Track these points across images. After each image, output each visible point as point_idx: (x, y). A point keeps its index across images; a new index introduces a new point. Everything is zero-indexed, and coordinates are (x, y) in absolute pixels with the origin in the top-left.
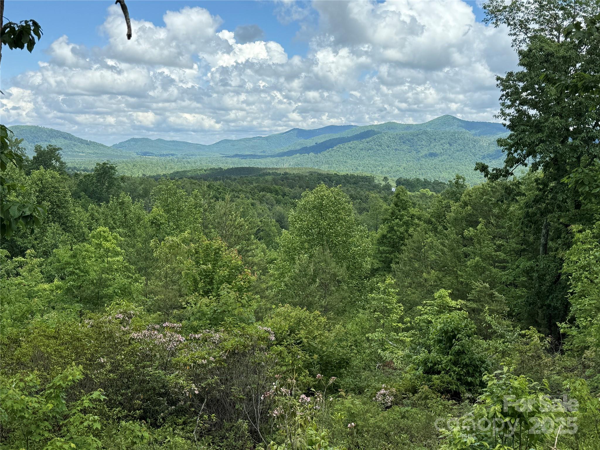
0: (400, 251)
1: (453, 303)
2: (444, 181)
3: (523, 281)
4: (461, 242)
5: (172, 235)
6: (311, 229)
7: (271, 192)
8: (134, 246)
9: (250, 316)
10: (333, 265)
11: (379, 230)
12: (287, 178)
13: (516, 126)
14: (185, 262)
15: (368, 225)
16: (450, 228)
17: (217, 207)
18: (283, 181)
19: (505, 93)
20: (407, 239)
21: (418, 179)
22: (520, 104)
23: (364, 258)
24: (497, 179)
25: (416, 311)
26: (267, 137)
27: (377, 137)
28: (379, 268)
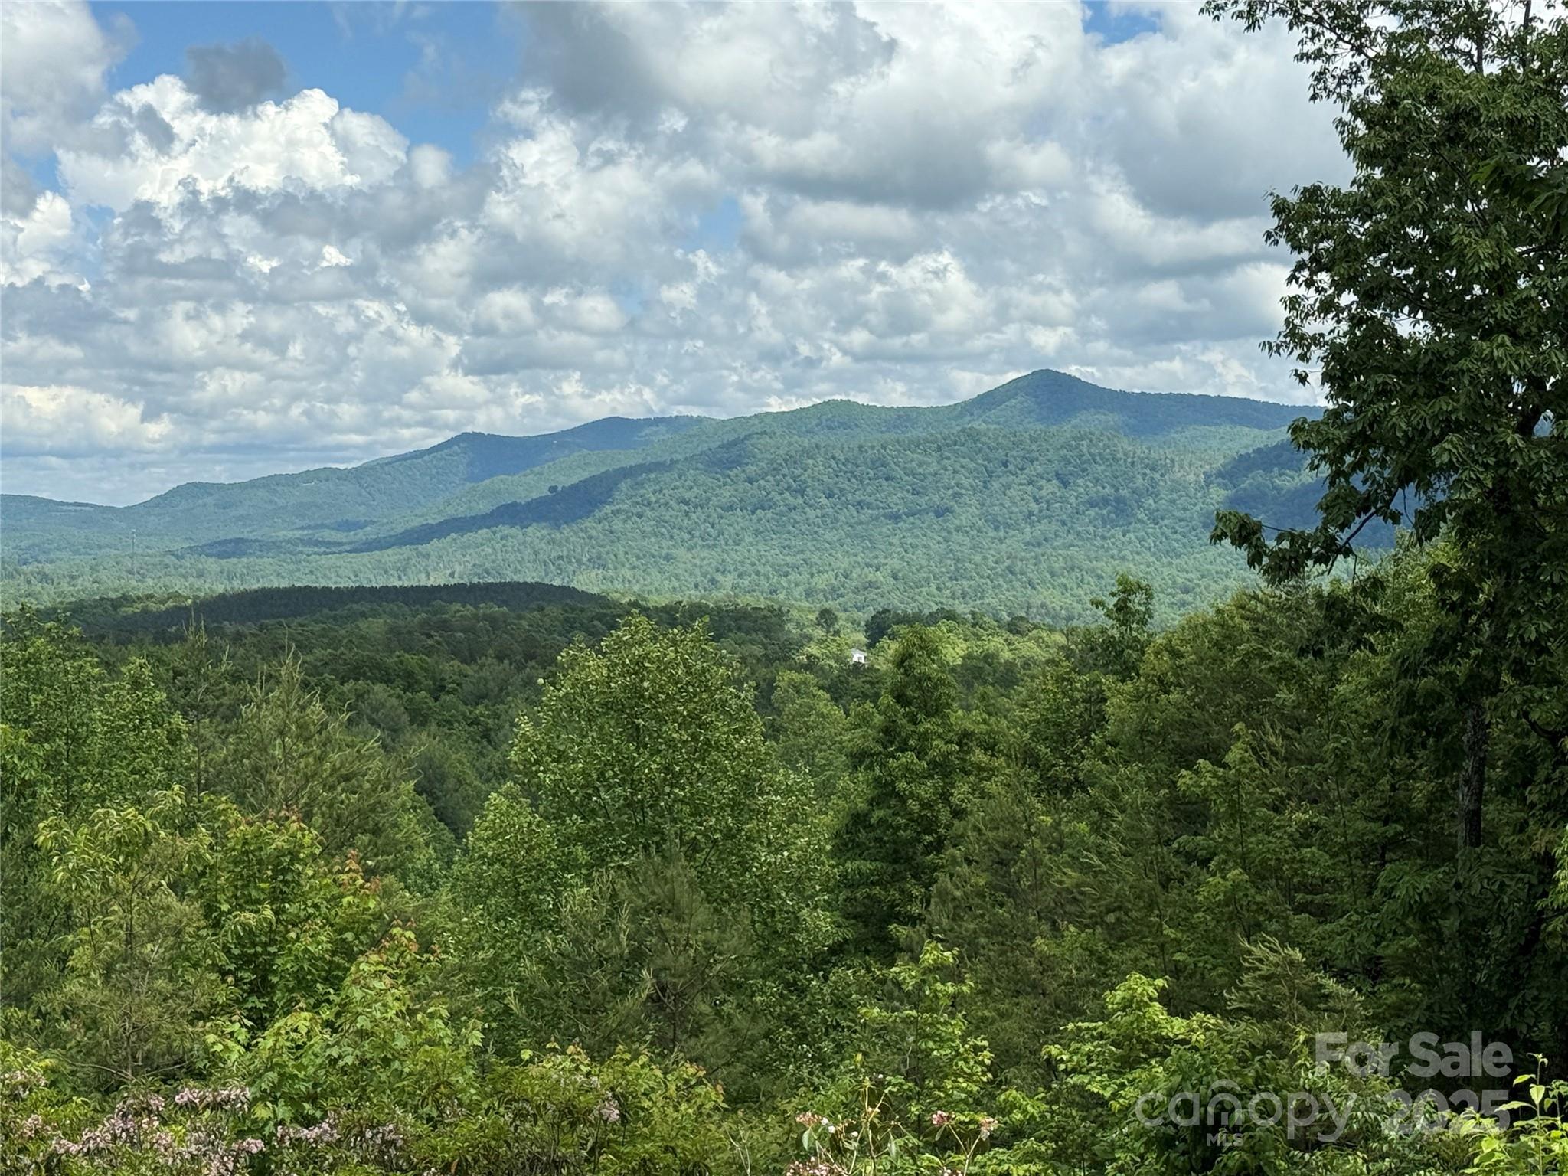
0: (920, 873)
1: (1176, 1027)
3: (1407, 950)
7: (388, 681)
12: (445, 627)
26: (356, 469)
27: (786, 461)
28: (846, 941)
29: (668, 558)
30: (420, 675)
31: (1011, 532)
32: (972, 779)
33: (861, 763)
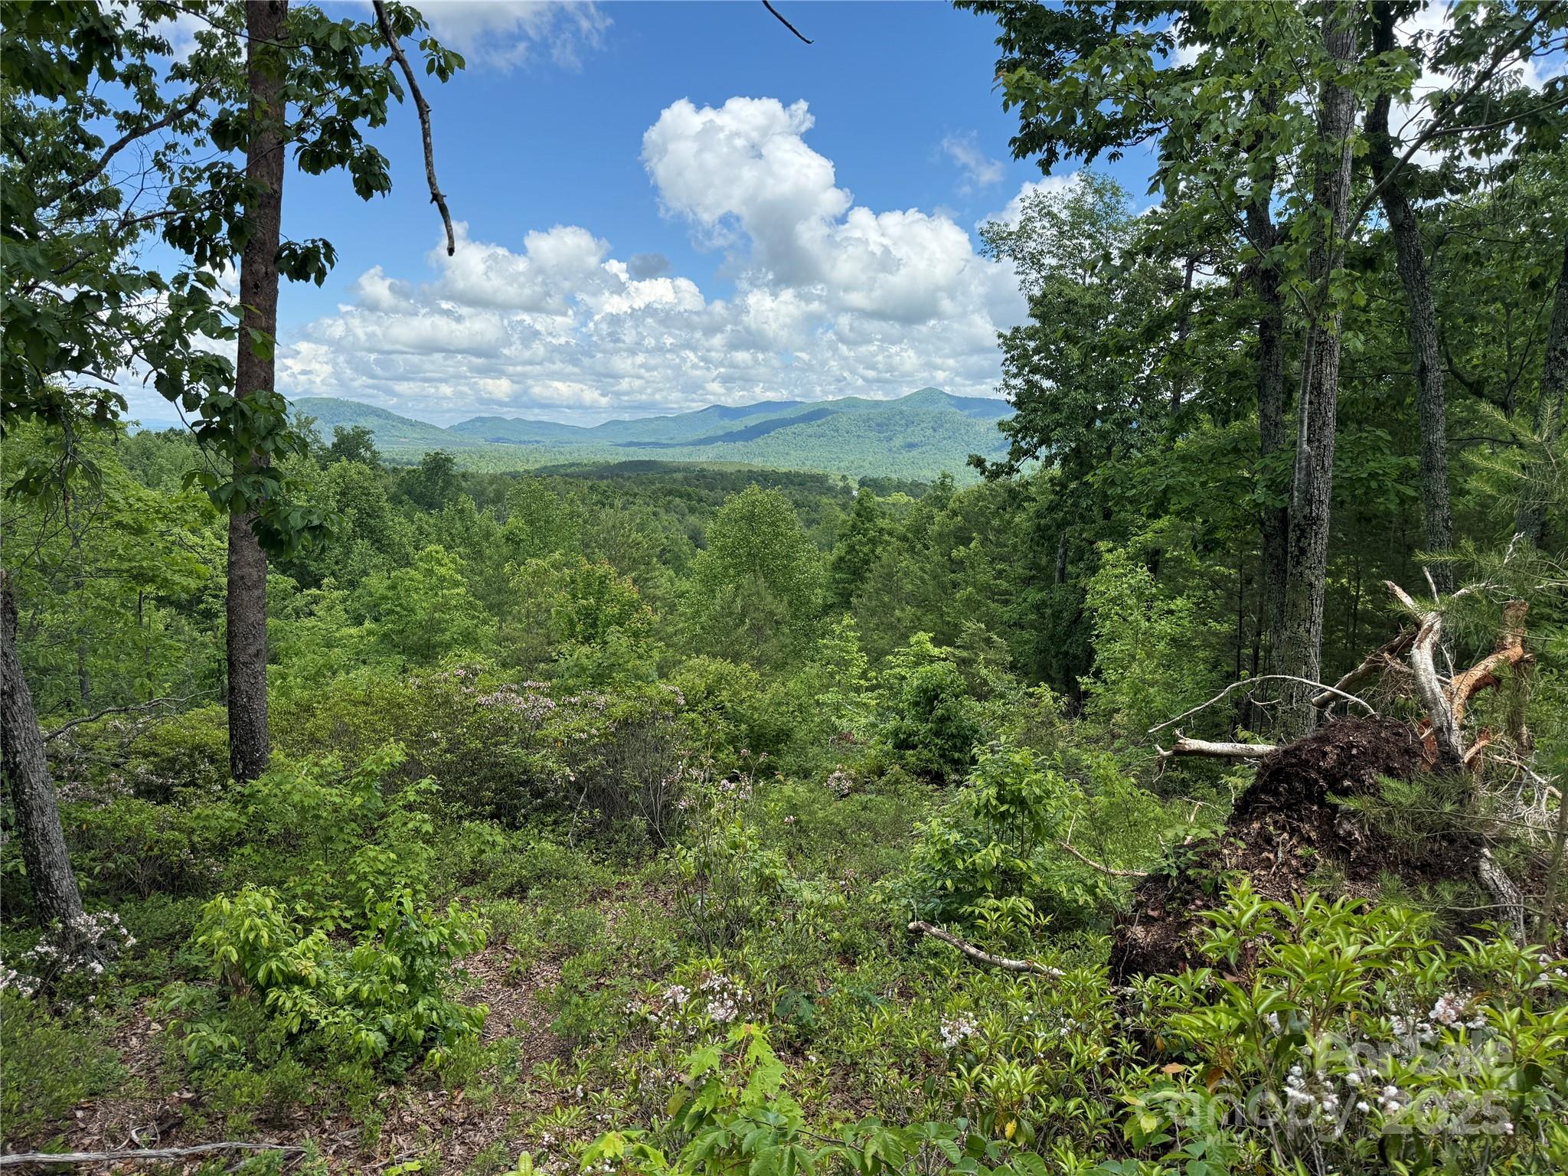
0: (863, 580)
1: (936, 652)
2: (925, 482)
4: (948, 566)
5: (537, 557)
6: (738, 549)
7: (681, 497)
8: (481, 573)
9: (650, 671)
10: (770, 599)
11: (835, 551)
12: (704, 477)
13: (1024, 403)
14: (556, 595)
15: (819, 543)
16: (933, 546)
17: (603, 517)
18: (698, 480)
19: (1009, 356)
20: (873, 563)
21: (889, 479)
22: (1031, 372)
23: (813, 590)
24: (998, 477)
25: (885, 662)
26: (675, 417)
27: (832, 419)
28: (834, 603)
29: (787, 454)
30: (693, 495)
32: (883, 545)
33: (843, 538)
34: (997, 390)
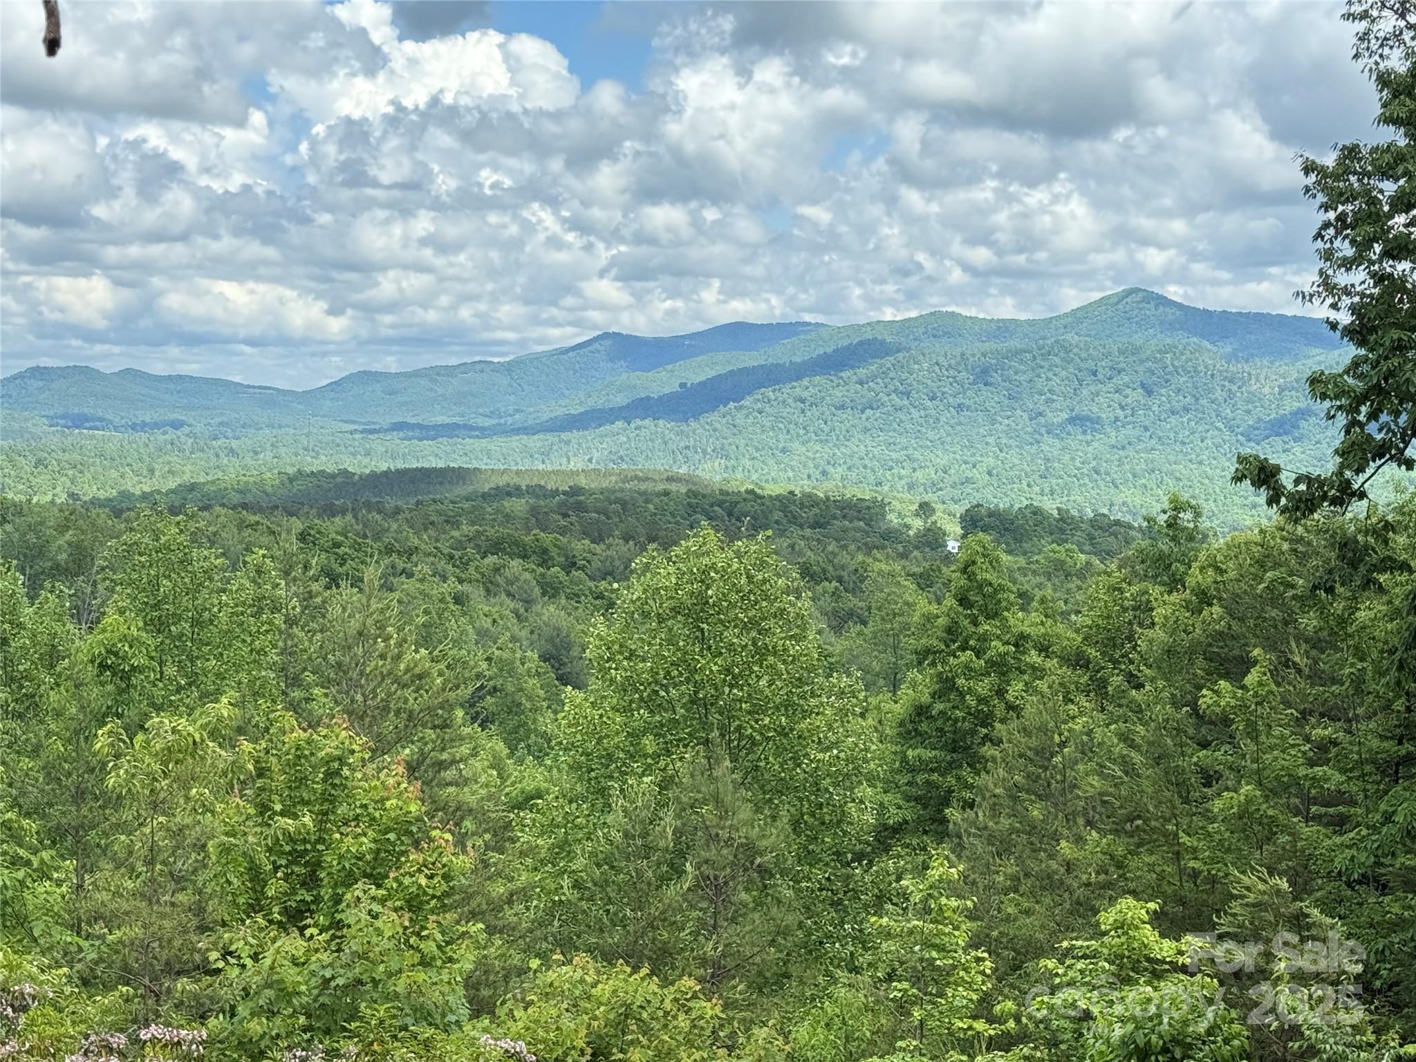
0: (977, 764)
1: (1165, 948)
2: (1128, 518)
3: (1408, 868)
4: (1191, 731)
5: (172, 708)
6: (665, 688)
7: (525, 557)
8: (36, 752)
9: (450, 998)
10: (745, 813)
11: (905, 692)
12: (580, 507)
13: (1374, 329)
14: (219, 807)
15: (866, 671)
16: (1153, 680)
17: (334, 611)
18: (565, 515)
19: (1332, 215)
20: (1003, 721)
21: (1037, 512)
22: (1388, 254)
23: (852, 789)
24: (1312, 512)
25: (1037, 975)
26: (509, 363)
27: (893, 365)
28: (906, 822)
29: (784, 451)
30: (554, 552)
31: (1098, 436)
32: (1026, 677)
33: (925, 659)
34: (1306, 297)
